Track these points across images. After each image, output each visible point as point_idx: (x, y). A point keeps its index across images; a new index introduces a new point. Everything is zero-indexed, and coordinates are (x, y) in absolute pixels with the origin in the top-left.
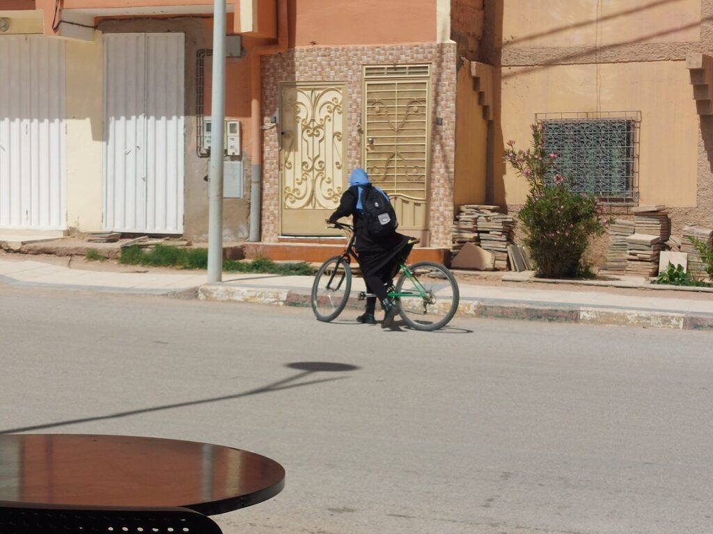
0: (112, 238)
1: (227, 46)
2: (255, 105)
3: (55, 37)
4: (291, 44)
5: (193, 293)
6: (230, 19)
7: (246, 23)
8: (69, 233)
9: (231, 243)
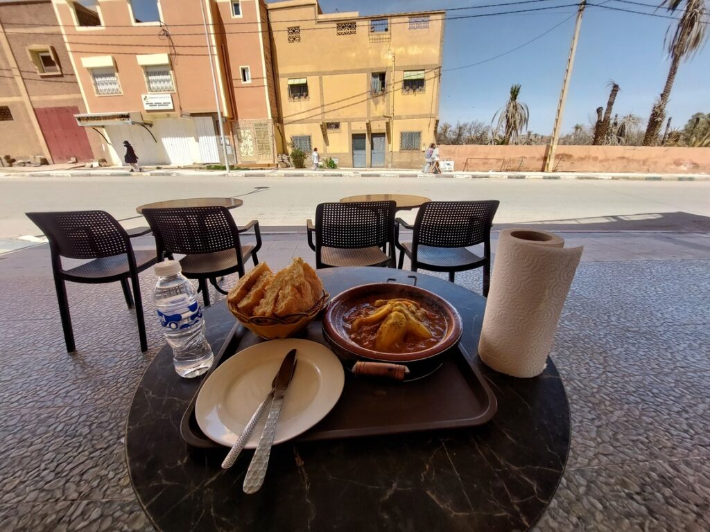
0: (204, 164)
1: (222, 120)
2: (231, 133)
3: (182, 118)
4: (237, 119)
5: (224, 175)
6: (222, 113)
7: (226, 114)
8: (194, 164)
9: (231, 164)
